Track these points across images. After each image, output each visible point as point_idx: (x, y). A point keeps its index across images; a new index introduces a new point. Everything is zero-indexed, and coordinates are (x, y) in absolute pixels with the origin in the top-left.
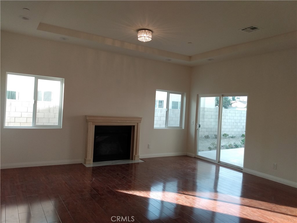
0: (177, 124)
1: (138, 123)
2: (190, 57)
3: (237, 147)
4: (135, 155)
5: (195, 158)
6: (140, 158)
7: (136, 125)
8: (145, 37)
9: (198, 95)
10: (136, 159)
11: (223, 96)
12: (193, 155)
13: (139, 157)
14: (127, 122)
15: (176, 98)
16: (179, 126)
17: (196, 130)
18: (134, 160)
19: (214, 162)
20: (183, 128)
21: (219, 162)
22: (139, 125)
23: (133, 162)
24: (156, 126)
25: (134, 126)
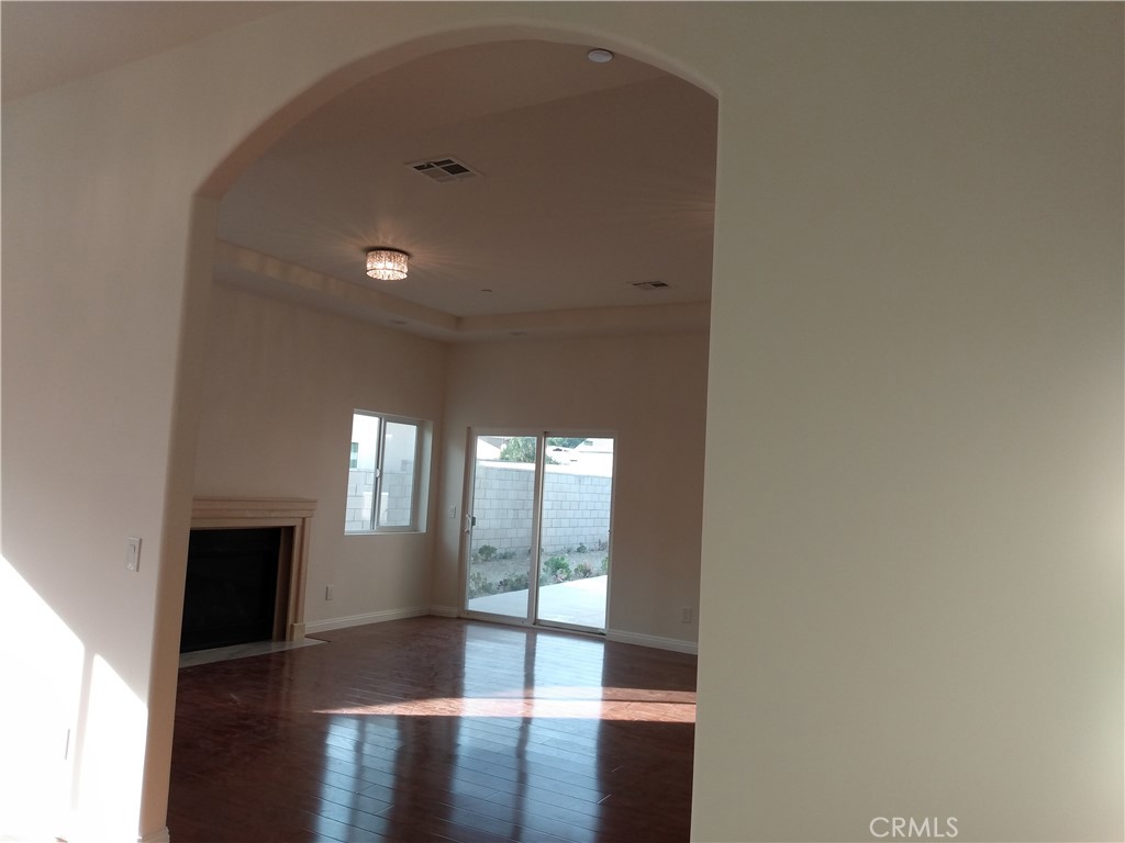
0: (405, 519)
1: (304, 519)
2: (458, 321)
3: (586, 573)
4: (292, 626)
5: (459, 618)
6: (307, 633)
7: (297, 523)
8: (386, 269)
9: (469, 428)
10: (295, 637)
11: (547, 434)
12: (454, 612)
13: (303, 631)
14: (273, 515)
15: (403, 437)
16: (407, 523)
17: (464, 535)
18: (291, 639)
19: (521, 624)
20: (423, 529)
21: (537, 622)
22: (307, 524)
23: (287, 648)
24: (351, 527)
25: (291, 529)
